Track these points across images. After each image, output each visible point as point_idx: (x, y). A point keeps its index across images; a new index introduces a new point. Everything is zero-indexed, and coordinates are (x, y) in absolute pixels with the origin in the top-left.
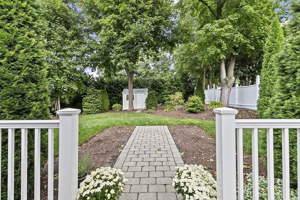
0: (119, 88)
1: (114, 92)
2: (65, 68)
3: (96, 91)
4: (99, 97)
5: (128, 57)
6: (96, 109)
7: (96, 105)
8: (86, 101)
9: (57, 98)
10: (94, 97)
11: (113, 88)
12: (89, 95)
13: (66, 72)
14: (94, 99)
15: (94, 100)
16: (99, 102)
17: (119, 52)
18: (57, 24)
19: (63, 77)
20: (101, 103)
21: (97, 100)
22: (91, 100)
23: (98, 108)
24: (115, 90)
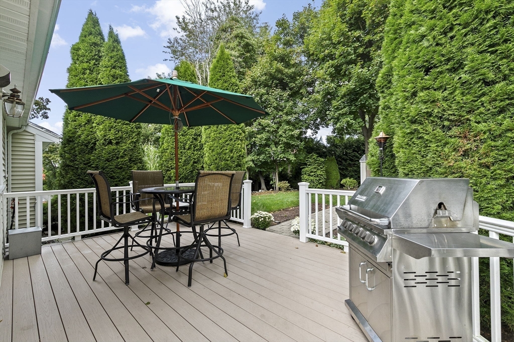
0: (359, 152)
1: (351, 160)
2: (281, 136)
3: (319, 160)
4: (321, 168)
5: (351, 113)
6: (317, 185)
7: (318, 178)
8: (305, 174)
9: (275, 169)
10: (315, 168)
11: (350, 153)
12: (309, 165)
13: (282, 141)
14: (315, 170)
15: (315, 172)
16: (322, 175)
17: (338, 109)
18: (273, 89)
19: (280, 146)
20: (325, 177)
21: (319, 172)
22: (312, 172)
23: (321, 183)
24: (354, 156)
